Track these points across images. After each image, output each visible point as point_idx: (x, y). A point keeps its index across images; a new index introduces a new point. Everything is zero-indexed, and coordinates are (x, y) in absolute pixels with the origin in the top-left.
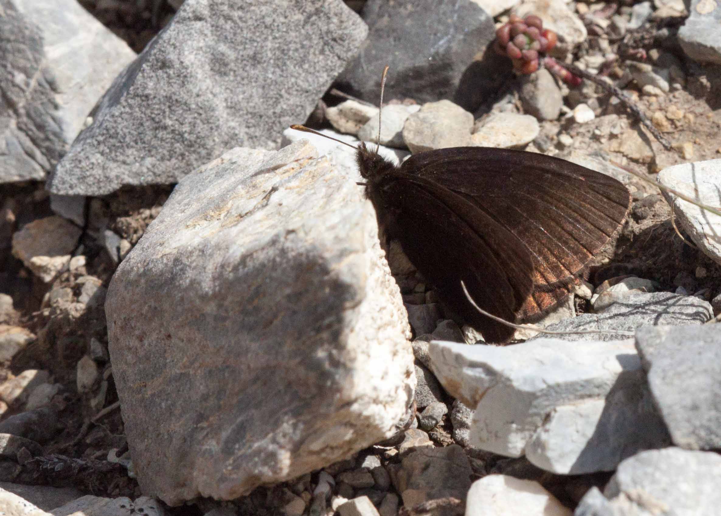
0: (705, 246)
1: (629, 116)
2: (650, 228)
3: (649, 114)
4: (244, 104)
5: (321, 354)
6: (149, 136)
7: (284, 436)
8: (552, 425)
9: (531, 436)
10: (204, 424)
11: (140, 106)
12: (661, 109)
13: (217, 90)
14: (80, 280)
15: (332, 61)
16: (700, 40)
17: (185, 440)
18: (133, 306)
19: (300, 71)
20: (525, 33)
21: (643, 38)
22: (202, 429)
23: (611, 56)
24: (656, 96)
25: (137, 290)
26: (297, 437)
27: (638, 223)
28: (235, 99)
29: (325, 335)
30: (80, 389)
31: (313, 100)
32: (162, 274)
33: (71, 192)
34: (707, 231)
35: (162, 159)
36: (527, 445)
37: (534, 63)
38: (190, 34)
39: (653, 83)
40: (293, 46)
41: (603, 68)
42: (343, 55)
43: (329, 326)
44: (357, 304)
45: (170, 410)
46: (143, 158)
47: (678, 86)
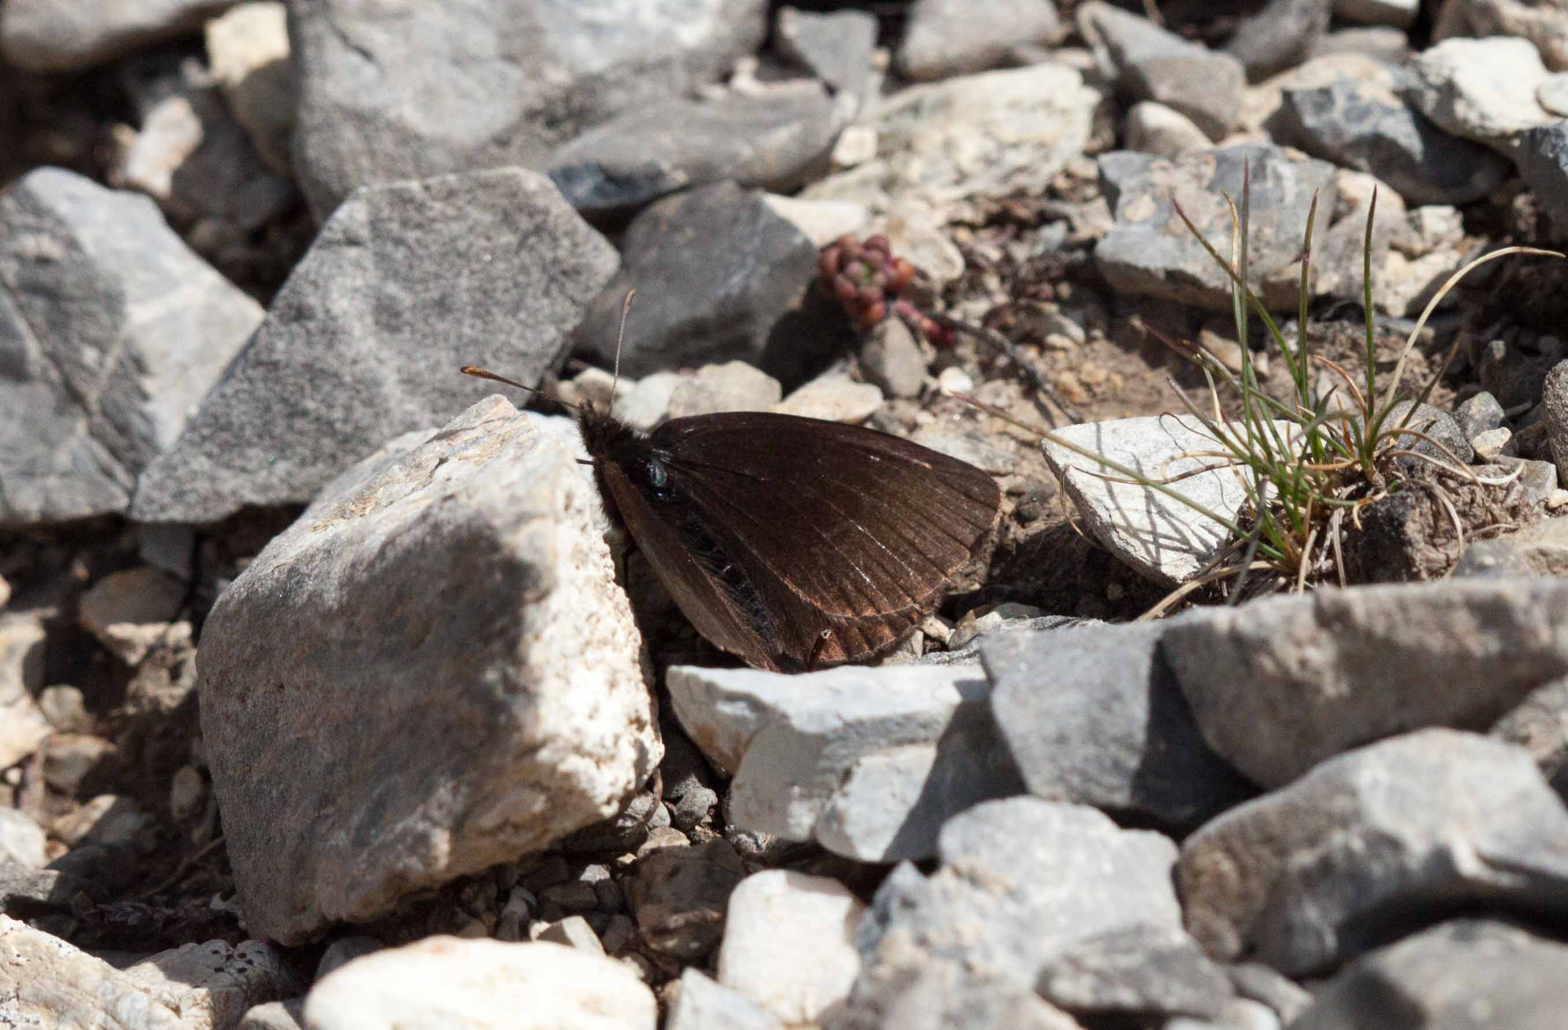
0: (1114, 542)
1: (1021, 381)
2: (1042, 532)
3: (1052, 376)
4: (427, 376)
5: (491, 676)
6: (280, 427)
7: (440, 806)
8: (854, 786)
9: (823, 807)
10: (330, 810)
11: (265, 380)
12: (1071, 369)
13: (384, 354)
14: (181, 656)
15: (564, 307)
16: (1128, 258)
17: (302, 838)
18: (232, 651)
19: (513, 322)
20: (862, 260)
21: (1047, 269)
22: (327, 816)
23: (1001, 298)
24: (1064, 349)
25: (238, 626)
26: (458, 807)
27: (1023, 527)
28: (414, 368)
29: (497, 646)
30: (176, 815)
31: (535, 369)
32: (272, 592)
33: (163, 517)
34: (1117, 519)
35: (303, 463)
36: (818, 818)
37: (878, 308)
38: (340, 267)
39: (1061, 331)
40: (500, 284)
41: (991, 317)
42: (579, 297)
43: (503, 632)
44: (543, 596)
45: (283, 799)
46: (272, 463)
47: (1097, 333)
